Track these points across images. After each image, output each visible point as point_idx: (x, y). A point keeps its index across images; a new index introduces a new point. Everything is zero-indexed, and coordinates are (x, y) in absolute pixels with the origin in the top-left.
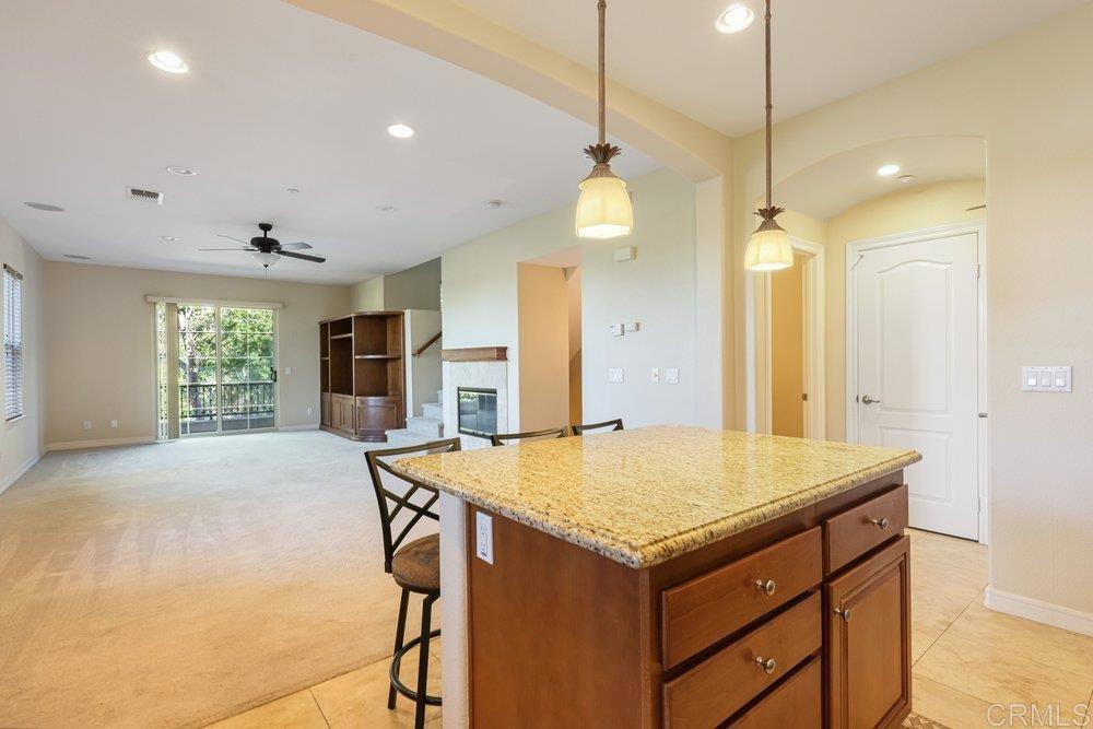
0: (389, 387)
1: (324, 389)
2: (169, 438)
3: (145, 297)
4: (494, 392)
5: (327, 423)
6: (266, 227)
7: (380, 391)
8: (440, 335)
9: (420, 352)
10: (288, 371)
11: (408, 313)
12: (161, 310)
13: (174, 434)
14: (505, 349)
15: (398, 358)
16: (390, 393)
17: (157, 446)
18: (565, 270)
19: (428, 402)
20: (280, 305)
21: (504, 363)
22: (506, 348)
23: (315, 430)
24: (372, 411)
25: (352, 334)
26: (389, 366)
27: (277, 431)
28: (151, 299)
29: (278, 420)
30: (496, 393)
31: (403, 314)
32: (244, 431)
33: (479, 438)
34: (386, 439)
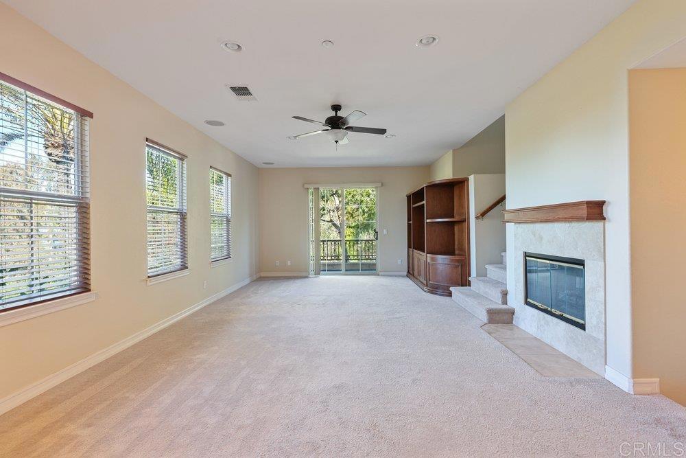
0: (456, 247)
1: (409, 246)
2: (315, 274)
3: (303, 186)
4: (581, 263)
6: (336, 108)
7: (449, 251)
8: (504, 198)
9: (483, 214)
10: (385, 232)
11: (472, 178)
12: (310, 193)
13: (318, 273)
14: (600, 205)
15: (464, 221)
16: (457, 252)
17: (309, 279)
19: (490, 264)
22: (603, 202)
23: (403, 276)
24: (440, 267)
25: (424, 202)
26: (456, 228)
27: (378, 275)
28: (306, 186)
29: (379, 267)
30: (584, 265)
31: (467, 180)
32: (357, 272)
33: (554, 318)
34: (450, 294)
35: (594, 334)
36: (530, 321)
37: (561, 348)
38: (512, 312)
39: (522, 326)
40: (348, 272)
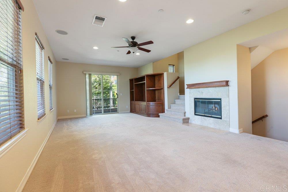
0: (156, 99)
1: (132, 99)
2: (90, 115)
3: (83, 72)
4: (220, 99)
5: (133, 110)
6: (133, 38)
7: (154, 100)
9: (170, 87)
11: (165, 73)
12: (87, 76)
13: (91, 114)
14: (227, 82)
15: (161, 89)
16: (157, 101)
17: (87, 118)
18: (250, 48)
19: (172, 104)
20: (119, 74)
21: (227, 87)
22: (229, 81)
23: (128, 113)
24: (152, 107)
25: (145, 82)
26: (156, 92)
27: (118, 113)
28: (85, 73)
29: (119, 110)
30: (221, 100)
31: (163, 74)
32: (109, 113)
33: (208, 118)
34: (159, 116)
35: (225, 119)
36: (197, 120)
37: (212, 126)
38: (188, 119)
39: (193, 122)
40: (105, 113)
